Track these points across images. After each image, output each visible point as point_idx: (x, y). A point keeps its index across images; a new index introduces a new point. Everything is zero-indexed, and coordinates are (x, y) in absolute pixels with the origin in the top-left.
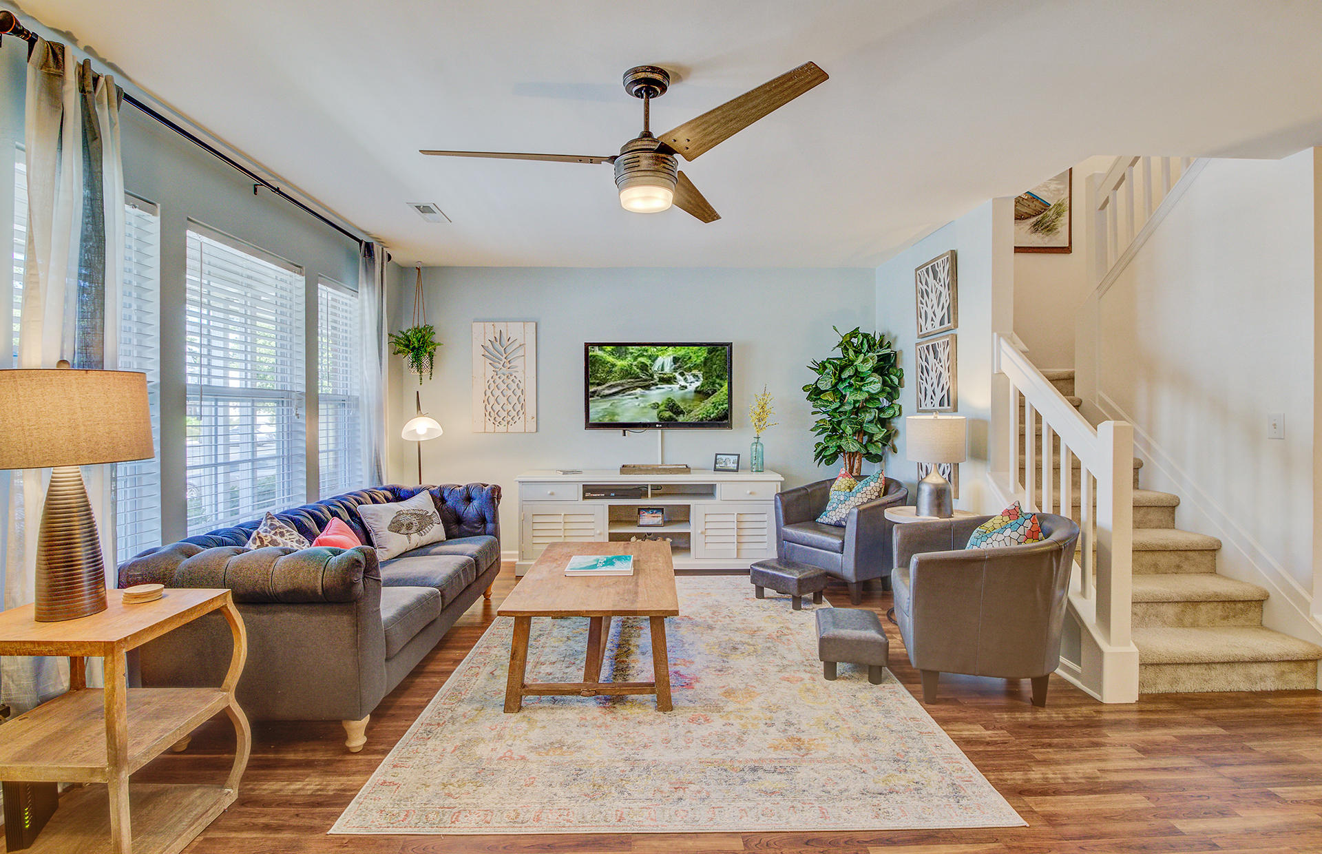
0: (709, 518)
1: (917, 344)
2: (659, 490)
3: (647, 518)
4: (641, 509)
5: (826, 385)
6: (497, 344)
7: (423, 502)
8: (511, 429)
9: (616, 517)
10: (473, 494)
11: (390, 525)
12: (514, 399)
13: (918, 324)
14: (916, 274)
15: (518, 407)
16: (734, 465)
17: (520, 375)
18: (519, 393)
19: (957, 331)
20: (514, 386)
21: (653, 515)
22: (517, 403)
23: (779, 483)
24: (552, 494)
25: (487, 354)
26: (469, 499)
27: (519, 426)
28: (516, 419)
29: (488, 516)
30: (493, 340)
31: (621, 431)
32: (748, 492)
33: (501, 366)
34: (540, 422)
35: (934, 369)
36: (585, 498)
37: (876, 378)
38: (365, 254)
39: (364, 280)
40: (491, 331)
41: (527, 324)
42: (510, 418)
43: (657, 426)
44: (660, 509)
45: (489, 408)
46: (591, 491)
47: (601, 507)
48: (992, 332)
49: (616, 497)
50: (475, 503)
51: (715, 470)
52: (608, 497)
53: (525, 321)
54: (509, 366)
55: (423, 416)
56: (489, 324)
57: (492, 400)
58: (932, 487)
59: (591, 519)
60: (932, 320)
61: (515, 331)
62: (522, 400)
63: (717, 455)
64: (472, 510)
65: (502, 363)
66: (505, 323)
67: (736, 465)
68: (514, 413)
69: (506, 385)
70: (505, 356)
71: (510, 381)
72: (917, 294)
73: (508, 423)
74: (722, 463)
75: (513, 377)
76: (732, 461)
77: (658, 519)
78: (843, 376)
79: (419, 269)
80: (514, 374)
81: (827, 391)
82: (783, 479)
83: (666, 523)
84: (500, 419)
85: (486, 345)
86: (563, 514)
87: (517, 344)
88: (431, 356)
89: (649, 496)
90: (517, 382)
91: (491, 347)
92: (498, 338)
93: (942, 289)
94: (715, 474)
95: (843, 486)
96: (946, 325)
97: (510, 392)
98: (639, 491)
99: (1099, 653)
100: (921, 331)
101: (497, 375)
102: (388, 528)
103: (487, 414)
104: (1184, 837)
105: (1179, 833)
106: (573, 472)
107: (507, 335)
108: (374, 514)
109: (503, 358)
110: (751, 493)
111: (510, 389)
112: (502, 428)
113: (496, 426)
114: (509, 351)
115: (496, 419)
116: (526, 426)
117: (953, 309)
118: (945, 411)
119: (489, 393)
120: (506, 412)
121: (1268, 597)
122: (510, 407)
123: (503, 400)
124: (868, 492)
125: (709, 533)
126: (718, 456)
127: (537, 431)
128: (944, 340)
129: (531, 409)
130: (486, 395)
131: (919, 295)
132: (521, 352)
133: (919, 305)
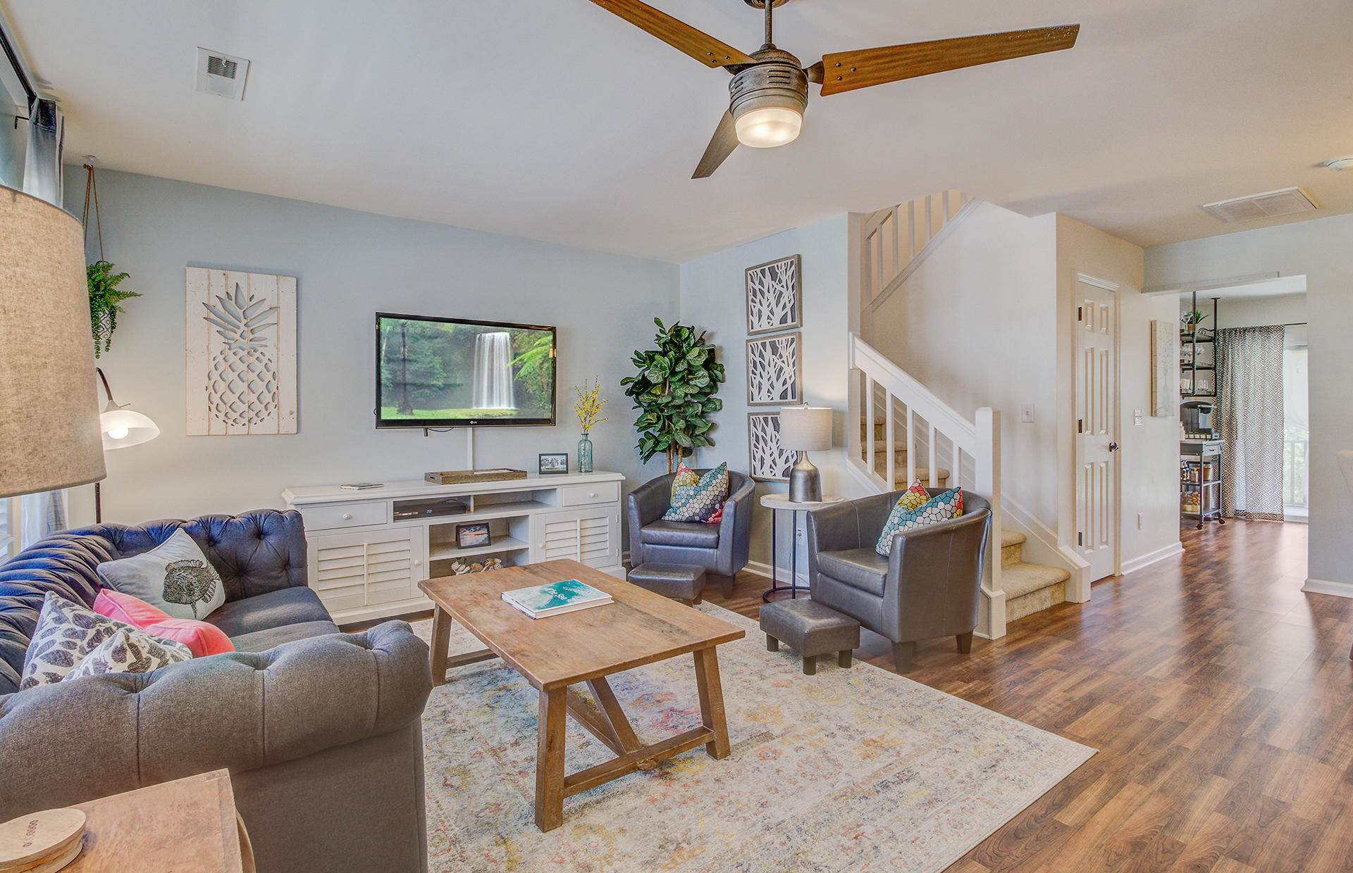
0: (550, 529)
1: (748, 341)
2: (484, 502)
3: (469, 537)
4: (459, 528)
5: (658, 378)
6: (231, 304)
7: (181, 548)
8: (254, 429)
9: (438, 539)
10: (266, 526)
11: (165, 591)
12: (260, 387)
13: (748, 321)
14: (746, 274)
15: (267, 397)
16: (562, 466)
17: (270, 352)
18: (268, 376)
19: (801, 329)
20: (259, 367)
21: (477, 533)
22: (266, 391)
23: (620, 483)
24: (349, 518)
25: (212, 316)
26: (260, 534)
27: (268, 425)
28: (264, 414)
29: (294, 558)
30: (223, 296)
31: (421, 430)
32: (592, 495)
33: (237, 336)
34: (303, 418)
35: (772, 364)
36: (396, 518)
37: (704, 372)
38: (37, 121)
39: (34, 166)
40: (219, 284)
41: (282, 279)
42: (252, 414)
43: (472, 422)
44: (485, 525)
45: (216, 398)
46: (406, 509)
47: (420, 528)
48: (849, 332)
49: (435, 514)
50: (272, 540)
51: (541, 473)
52: (422, 514)
53: (279, 274)
54: (252, 337)
55: (120, 408)
56: (217, 275)
57: (222, 387)
58: (806, 473)
59: (405, 546)
60: (769, 318)
61: (261, 287)
62: (273, 388)
63: (540, 455)
64: (266, 551)
65: (239, 332)
66: (246, 274)
67: (565, 466)
68: (261, 407)
69: (246, 365)
70: (244, 321)
71: (253, 359)
72: (747, 293)
73: (249, 421)
74: (548, 465)
75: (258, 354)
76: (559, 462)
77: (482, 536)
78: (677, 369)
79: (90, 169)
80: (260, 350)
81: (658, 384)
82: (624, 478)
83: (490, 541)
84: (236, 416)
85: (211, 304)
86: (366, 544)
87: (264, 307)
88: (112, 314)
89: (472, 509)
90: (265, 360)
91: (219, 306)
92: (233, 294)
93: (784, 290)
94: (540, 478)
95: (688, 481)
96: (789, 322)
97: (253, 376)
98: (459, 505)
99: (988, 599)
100: (752, 328)
101: (230, 349)
102: (164, 597)
103: (213, 407)
104: (1164, 724)
105: (1157, 723)
106: (371, 486)
107: (249, 293)
108: (134, 577)
109: (241, 325)
110: (594, 496)
111: (253, 371)
112: (239, 429)
113: (229, 425)
114: (252, 314)
115: (228, 415)
116: (281, 425)
117: (796, 310)
118: (789, 404)
119: (215, 376)
120: (247, 405)
121: (1025, 539)
122: (253, 398)
123: (241, 387)
124: (718, 485)
125: (550, 545)
126: (542, 457)
127: (298, 431)
128: (787, 338)
129: (288, 400)
130: (210, 379)
131: (751, 294)
132: (272, 318)
133: (750, 303)
